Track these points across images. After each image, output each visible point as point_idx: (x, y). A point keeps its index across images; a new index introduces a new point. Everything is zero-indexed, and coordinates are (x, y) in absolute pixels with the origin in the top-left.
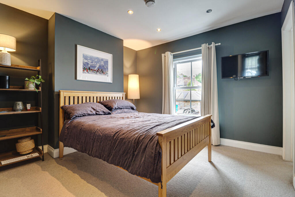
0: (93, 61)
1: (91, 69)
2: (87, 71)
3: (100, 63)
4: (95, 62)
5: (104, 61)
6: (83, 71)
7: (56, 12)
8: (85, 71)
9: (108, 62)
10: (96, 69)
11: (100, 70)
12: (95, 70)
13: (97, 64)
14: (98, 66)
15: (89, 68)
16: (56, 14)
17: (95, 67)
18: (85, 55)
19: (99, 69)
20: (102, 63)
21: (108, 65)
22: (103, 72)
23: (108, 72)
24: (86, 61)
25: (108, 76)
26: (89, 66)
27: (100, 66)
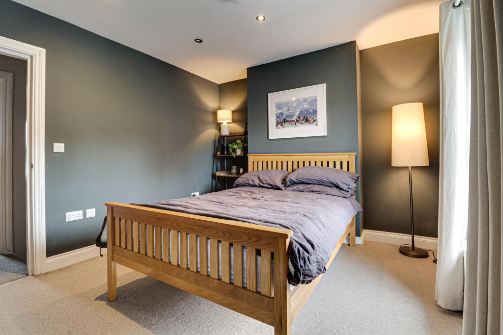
0: (290, 108)
1: (287, 121)
2: (282, 125)
3: (301, 107)
4: (293, 108)
5: (309, 100)
6: (277, 126)
7: (248, 67)
8: (279, 126)
9: (317, 101)
10: (294, 118)
11: (302, 118)
12: (293, 121)
13: (296, 110)
14: (297, 113)
15: (285, 120)
16: (248, 69)
17: (293, 115)
18: (278, 103)
19: (299, 118)
20: (305, 106)
21: (316, 105)
22: (307, 120)
23: (317, 117)
24: (280, 111)
25: (317, 125)
26: (284, 116)
27: (301, 112)
